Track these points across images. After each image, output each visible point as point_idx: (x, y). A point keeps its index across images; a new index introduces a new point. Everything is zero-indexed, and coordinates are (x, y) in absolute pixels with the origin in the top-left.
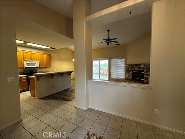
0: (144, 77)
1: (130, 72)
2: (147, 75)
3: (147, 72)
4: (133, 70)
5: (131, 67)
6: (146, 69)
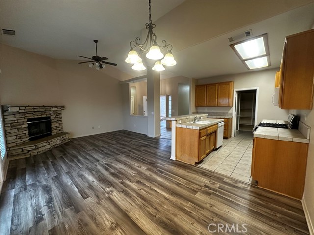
0: (52, 126)
3: (54, 118)
6: (53, 114)
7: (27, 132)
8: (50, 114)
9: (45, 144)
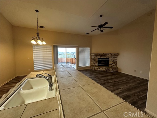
0: (109, 63)
1: (96, 60)
2: (111, 62)
3: (111, 59)
4: (98, 58)
5: (97, 56)
6: (111, 57)
7: (97, 62)
8: (109, 57)
9: (97, 68)
